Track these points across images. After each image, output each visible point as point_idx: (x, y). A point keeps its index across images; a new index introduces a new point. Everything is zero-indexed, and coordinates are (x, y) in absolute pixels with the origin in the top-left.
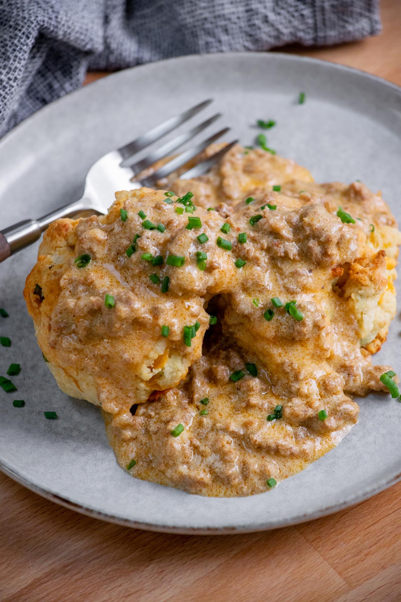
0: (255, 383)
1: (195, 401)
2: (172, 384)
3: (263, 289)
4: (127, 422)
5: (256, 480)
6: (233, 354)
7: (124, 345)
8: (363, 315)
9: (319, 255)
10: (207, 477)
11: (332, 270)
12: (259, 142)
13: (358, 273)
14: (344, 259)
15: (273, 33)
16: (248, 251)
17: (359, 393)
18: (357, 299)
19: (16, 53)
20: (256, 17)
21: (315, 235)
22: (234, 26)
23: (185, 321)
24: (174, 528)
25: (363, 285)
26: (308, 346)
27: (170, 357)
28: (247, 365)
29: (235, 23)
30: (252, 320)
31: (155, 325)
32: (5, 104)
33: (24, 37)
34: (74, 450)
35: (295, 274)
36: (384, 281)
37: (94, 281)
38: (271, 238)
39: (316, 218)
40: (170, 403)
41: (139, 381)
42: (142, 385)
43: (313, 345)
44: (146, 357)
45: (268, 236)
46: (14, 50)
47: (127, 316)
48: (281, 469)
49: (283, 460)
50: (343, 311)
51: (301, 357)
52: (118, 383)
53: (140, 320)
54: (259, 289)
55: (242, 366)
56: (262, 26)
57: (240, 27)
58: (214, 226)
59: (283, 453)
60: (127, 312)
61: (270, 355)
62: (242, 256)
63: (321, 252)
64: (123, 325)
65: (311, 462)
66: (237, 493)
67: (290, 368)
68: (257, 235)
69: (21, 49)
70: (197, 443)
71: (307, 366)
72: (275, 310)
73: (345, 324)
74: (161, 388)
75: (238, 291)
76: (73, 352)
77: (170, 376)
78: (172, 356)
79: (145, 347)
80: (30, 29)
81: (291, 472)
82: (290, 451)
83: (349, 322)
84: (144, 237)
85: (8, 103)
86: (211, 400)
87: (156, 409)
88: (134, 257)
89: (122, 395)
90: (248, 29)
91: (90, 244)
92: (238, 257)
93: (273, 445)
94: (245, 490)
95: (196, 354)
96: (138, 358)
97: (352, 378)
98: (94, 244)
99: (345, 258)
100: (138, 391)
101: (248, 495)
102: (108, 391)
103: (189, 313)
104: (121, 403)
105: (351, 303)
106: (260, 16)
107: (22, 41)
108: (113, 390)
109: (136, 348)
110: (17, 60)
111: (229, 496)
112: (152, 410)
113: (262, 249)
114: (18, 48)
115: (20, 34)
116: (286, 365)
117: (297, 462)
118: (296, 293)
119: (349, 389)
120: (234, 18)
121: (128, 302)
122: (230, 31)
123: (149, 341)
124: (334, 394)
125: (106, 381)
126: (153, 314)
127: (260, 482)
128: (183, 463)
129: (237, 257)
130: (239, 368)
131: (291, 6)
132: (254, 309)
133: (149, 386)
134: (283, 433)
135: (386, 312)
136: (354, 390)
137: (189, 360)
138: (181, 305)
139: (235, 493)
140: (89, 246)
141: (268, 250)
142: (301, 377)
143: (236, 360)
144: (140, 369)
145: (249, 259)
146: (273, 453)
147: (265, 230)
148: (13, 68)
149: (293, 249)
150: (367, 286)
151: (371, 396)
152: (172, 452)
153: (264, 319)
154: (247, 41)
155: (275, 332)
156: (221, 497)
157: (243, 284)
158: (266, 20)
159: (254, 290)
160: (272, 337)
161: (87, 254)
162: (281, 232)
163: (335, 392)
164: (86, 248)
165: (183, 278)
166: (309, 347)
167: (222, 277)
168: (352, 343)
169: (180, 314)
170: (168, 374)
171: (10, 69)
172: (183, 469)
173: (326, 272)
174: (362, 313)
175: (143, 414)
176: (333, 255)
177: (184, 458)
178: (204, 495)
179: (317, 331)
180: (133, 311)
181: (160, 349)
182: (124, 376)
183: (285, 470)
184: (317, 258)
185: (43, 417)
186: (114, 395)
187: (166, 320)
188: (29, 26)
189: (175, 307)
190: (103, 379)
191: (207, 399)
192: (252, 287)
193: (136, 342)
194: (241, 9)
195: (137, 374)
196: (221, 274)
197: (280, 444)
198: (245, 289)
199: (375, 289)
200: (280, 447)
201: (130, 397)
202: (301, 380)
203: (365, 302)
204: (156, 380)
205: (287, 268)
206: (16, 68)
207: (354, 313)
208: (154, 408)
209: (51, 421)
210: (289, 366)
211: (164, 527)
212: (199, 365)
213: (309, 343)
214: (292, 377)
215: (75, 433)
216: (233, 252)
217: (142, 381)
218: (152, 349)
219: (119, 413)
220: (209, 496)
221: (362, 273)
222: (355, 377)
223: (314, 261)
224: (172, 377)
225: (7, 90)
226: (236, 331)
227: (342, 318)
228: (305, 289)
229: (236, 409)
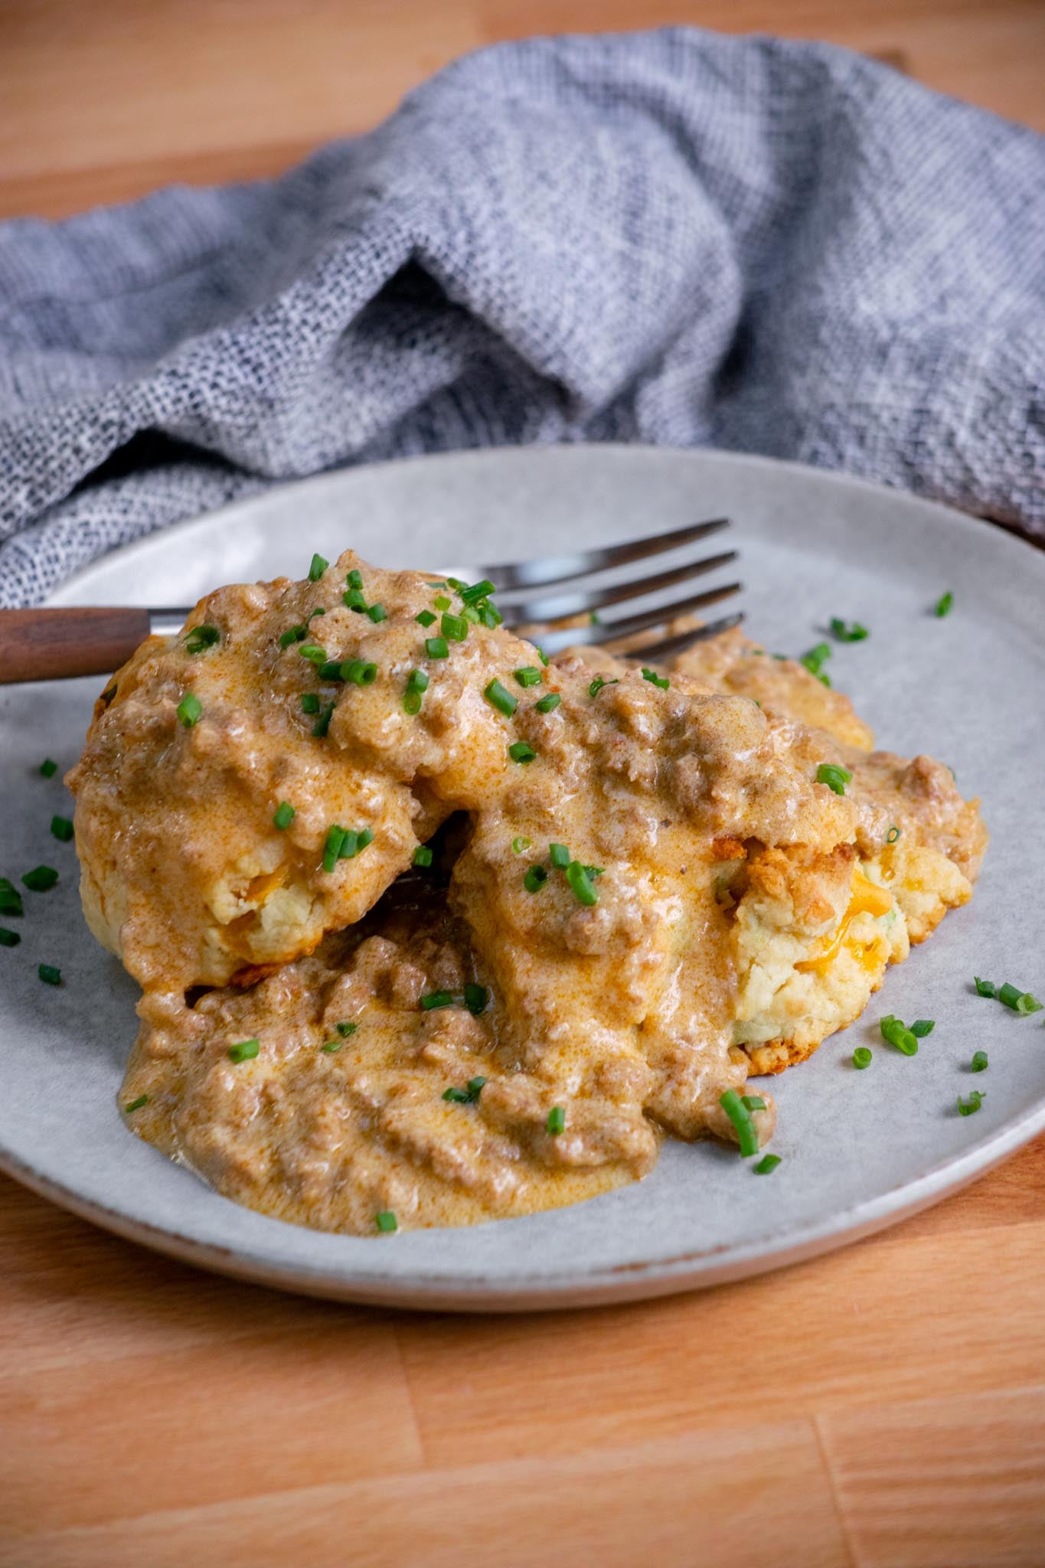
0: (459, 1020)
1: (326, 1021)
2: (276, 953)
3: (549, 823)
4: (164, 1013)
5: (355, 1203)
6: (447, 951)
7: (195, 823)
8: (754, 966)
9: (694, 794)
10: (260, 1168)
11: (715, 840)
12: (812, 659)
13: (767, 864)
14: (751, 826)
15: (959, 475)
16: (547, 732)
17: (681, 1127)
18: (747, 923)
19: (341, 278)
20: (932, 428)
21: (698, 747)
22: (882, 435)
23: (337, 813)
24: (111, 1212)
25: (767, 894)
26: (593, 974)
27: (286, 885)
28: (468, 983)
29: (885, 429)
30: (499, 880)
31: (269, 796)
32: (277, 369)
33: (371, 253)
34: (51, 1050)
35: (628, 816)
36: (821, 904)
37: (196, 677)
38: (610, 727)
39: (715, 713)
40: (270, 1005)
41: (210, 922)
42: (215, 935)
43: (604, 974)
44: (232, 865)
45: (605, 720)
46: (339, 271)
47: (209, 748)
48: (423, 1204)
49: (436, 1186)
50: (715, 944)
51: (570, 992)
52: (168, 913)
53: (240, 775)
54: (542, 821)
55: (457, 983)
56: (939, 452)
57: (891, 440)
58: (497, 655)
59: (438, 1169)
60: (213, 742)
61: (509, 971)
62: (531, 739)
63: (699, 788)
64: (199, 769)
65: (498, 1218)
66: (308, 1219)
67: (536, 1005)
68: (584, 709)
69: (354, 273)
70: (278, 1093)
71: (578, 1019)
72: (550, 874)
73: (711, 974)
74: (252, 957)
75: (492, 809)
76: (99, 814)
77: (274, 931)
78: (292, 887)
79: (234, 840)
80: (390, 243)
81: (443, 1220)
82: (456, 1171)
83: (719, 970)
84: (328, 616)
85: (283, 370)
86: (358, 1030)
87: (240, 1010)
88: (292, 651)
89: (170, 944)
90: (909, 451)
91: (227, 608)
92: (524, 736)
93: (421, 1143)
94: (324, 1216)
95: (348, 903)
96: (212, 861)
97: (673, 1085)
98: (235, 611)
99: (754, 826)
100: (206, 948)
101: (326, 1230)
102: (143, 925)
103: (353, 799)
104: (164, 962)
105: (734, 930)
106: (943, 429)
107: (363, 258)
108: (154, 928)
109: (216, 836)
110: (338, 291)
111: (290, 1220)
112: (229, 1009)
113: (583, 743)
114: (348, 270)
115: (365, 245)
116: (531, 997)
117: (466, 1204)
118: (614, 857)
119: (658, 1108)
120: (885, 417)
121: (223, 721)
122: (869, 441)
123: (246, 829)
124: (612, 1097)
125: (143, 901)
126: (272, 772)
127: (362, 1212)
128: (228, 1123)
129: (521, 739)
130: (447, 985)
131: (1011, 428)
132: (510, 856)
133: (229, 943)
134: (461, 1132)
135: (830, 999)
136: (670, 1116)
137: (328, 913)
138: (344, 777)
139: (303, 1218)
140: (222, 612)
141: (596, 751)
142: (554, 1035)
143: (449, 965)
144: (212, 887)
145: (545, 751)
146: (418, 1163)
147: (603, 703)
148: (322, 302)
149: (644, 763)
150: (775, 897)
151: (705, 1145)
152: (212, 1092)
153: (523, 884)
154: (898, 473)
155: (535, 920)
156: (272, 1217)
157: (507, 797)
158: (950, 440)
159: (528, 820)
160: (525, 928)
161: (214, 627)
162: (632, 717)
163: (616, 1093)
164: (217, 615)
165: (357, 711)
166: (592, 978)
167: (465, 759)
168: (710, 1021)
169: (333, 794)
170: (270, 921)
171: (315, 304)
172: (220, 1134)
173: (698, 838)
174: (752, 961)
175: (210, 1013)
176: (722, 801)
177: (233, 1113)
178: (242, 1203)
179: (622, 947)
180: (227, 744)
181: (265, 859)
182: (181, 900)
183: (430, 1209)
184: (687, 797)
185: (34, 976)
186: (151, 939)
187: (294, 793)
188: (390, 237)
189: (328, 777)
190: (138, 894)
191: (352, 1027)
192: (524, 810)
193: (220, 823)
194: (908, 403)
195: (206, 900)
196: (465, 752)
197: (437, 1146)
198: (511, 811)
199: (794, 914)
200: (434, 1154)
201: (184, 955)
202: (553, 1042)
203: (767, 940)
204: (247, 932)
205: (622, 798)
206: (327, 306)
207: (735, 957)
208: (236, 1007)
209: (47, 986)
210: (536, 1000)
211: (93, 1204)
212: (374, 956)
213: (597, 966)
214: (537, 1029)
215: (74, 1022)
216: (515, 724)
217: (217, 925)
218: (249, 852)
219: (154, 985)
220: (251, 1207)
221: (776, 868)
222: (680, 1084)
223: (680, 802)
224: (279, 934)
225: (290, 342)
226: (468, 904)
227: (708, 958)
228: (637, 854)
229: (393, 1061)
